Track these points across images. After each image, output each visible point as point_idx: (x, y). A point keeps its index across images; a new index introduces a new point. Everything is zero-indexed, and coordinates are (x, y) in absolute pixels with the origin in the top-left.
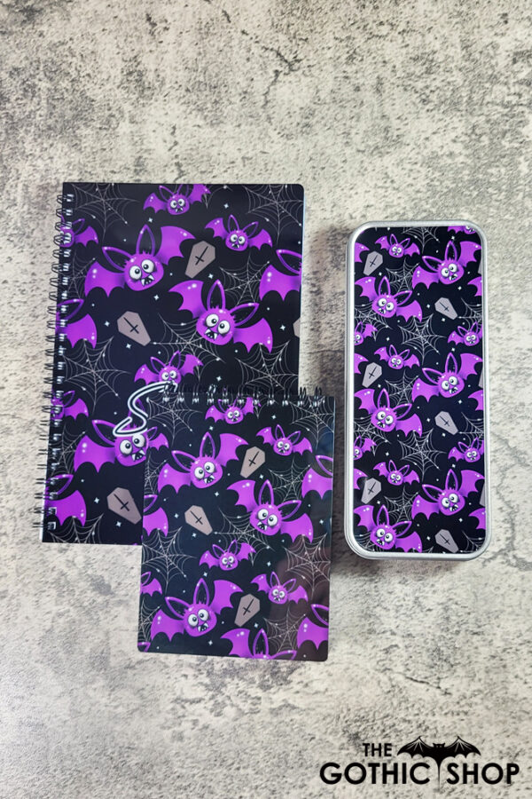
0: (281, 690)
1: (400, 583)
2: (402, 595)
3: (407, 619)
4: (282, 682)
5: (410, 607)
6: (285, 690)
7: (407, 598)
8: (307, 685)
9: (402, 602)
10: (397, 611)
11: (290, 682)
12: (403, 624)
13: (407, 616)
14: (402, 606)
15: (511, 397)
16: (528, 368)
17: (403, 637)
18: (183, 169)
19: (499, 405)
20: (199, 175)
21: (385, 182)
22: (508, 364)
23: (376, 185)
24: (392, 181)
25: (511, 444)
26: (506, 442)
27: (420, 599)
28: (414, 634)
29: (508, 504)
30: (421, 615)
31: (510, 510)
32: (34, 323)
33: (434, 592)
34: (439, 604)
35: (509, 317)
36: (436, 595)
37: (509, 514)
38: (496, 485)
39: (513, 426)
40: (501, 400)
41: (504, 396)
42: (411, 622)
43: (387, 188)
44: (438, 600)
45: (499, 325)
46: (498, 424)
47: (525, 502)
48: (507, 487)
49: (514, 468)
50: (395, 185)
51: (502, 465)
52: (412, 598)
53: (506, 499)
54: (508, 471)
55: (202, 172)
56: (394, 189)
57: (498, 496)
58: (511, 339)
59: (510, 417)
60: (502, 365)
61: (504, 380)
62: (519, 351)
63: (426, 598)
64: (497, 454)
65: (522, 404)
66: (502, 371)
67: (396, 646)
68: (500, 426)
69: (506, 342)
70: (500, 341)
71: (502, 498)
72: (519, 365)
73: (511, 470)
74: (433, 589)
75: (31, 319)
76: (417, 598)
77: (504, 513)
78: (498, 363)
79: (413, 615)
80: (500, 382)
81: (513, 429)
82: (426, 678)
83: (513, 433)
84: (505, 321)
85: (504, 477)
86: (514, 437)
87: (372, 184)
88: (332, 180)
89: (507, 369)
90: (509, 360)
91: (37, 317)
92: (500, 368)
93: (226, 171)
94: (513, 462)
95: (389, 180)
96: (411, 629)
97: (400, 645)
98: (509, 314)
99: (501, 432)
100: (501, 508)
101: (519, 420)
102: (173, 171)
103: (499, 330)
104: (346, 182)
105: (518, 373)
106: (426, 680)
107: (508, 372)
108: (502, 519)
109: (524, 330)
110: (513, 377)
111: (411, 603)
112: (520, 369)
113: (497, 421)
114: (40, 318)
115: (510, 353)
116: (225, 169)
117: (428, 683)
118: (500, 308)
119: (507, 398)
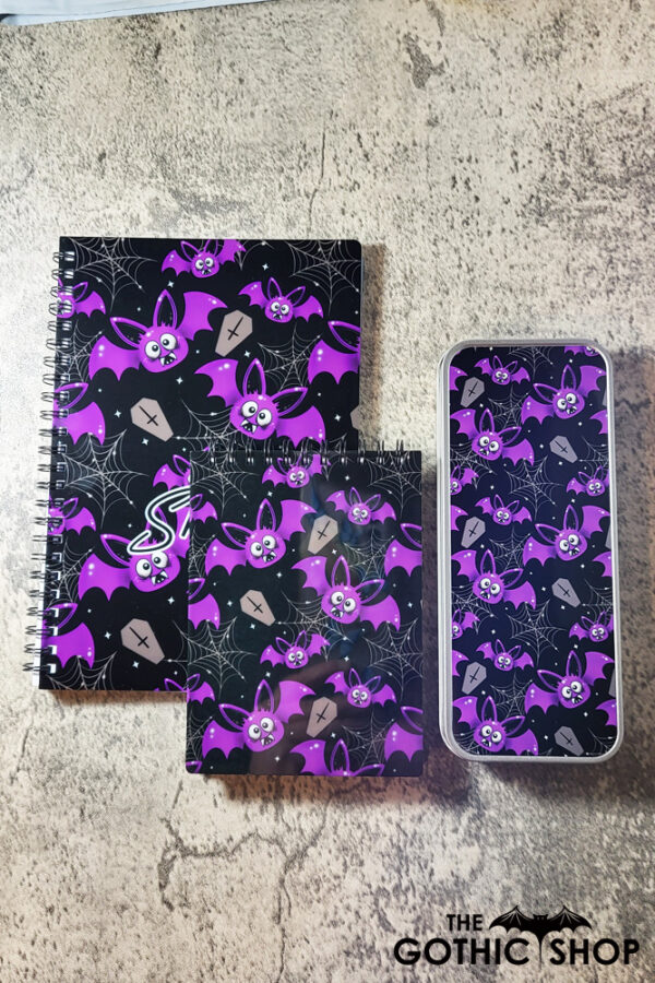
0: (6, 581)
1: (137, 717)
2: (122, 720)
3: (94, 728)
4: (16, 582)
5: (109, 731)
6: (6, 586)
7: (118, 727)
8: (14, 611)
9: (114, 721)
10: (103, 715)
11: (16, 591)
12: (89, 723)
13: (98, 728)
14: (110, 721)
15: (370, 849)
16: (408, 870)
17: (74, 724)
18: (642, 410)
19: (358, 834)
20: (635, 431)
21: (642, 676)
22: (412, 844)
23: (638, 663)
24: (644, 685)
25: (311, 851)
26: (313, 844)
27: (118, 743)
28: (78, 737)
29: (238, 848)
30: (101, 745)
31: (230, 851)
32: (427, 241)
33: (128, 760)
34: (114, 766)
35: (473, 844)
36: (124, 760)
37: (225, 850)
38: (260, 832)
39: (334, 851)
40: (367, 837)
41: (370, 839)
42: (91, 734)
43: (635, 678)
44: (118, 764)
45: (461, 830)
46: (335, 833)
47: (241, 870)
48: (258, 847)
49: (281, 854)
50: (639, 689)
51: (285, 840)
52: (119, 733)
53: (243, 846)
54: (277, 847)
55: (639, 435)
56: (634, 688)
57: (246, 834)
58: (444, 846)
59: (345, 849)
60: (410, 836)
61: (391, 840)
62: (429, 858)
63: (120, 750)
64: (298, 833)
65: (362, 863)
66: (402, 837)
67: (63, 716)
68: (333, 836)
69: (440, 840)
70: (440, 833)
71: (244, 840)
72: (411, 857)
73: (279, 850)
74: (131, 758)
75: (432, 237)
76: (120, 739)
77: (225, 843)
78: (412, 830)
79: (99, 735)
80: (388, 834)
81: (330, 852)
82: (29, 754)
83: (325, 852)
84: (468, 840)
85: (271, 842)
86: (320, 854)
87: (639, 658)
88: (640, 605)
89: (405, 842)
90: (416, 844)
91: (435, 244)
92: (406, 835)
93: (642, 465)
94: (288, 853)
95: (645, 681)
96: (83, 733)
97: (64, 721)
98: (476, 844)
99: (326, 837)
100: (231, 839)
101: (341, 860)
102: (638, 396)
103: (455, 831)
104: (639, 624)
105: (400, 858)
106: (26, 754)
107: (401, 844)
108: (219, 841)
109: (457, 863)
110: (394, 851)
111: (112, 732)
112: (407, 858)
113: (338, 833)
114: (434, 248)
115: (426, 846)
116: (645, 464)
117: (22, 756)
118: (483, 832)
119: (368, 844)
